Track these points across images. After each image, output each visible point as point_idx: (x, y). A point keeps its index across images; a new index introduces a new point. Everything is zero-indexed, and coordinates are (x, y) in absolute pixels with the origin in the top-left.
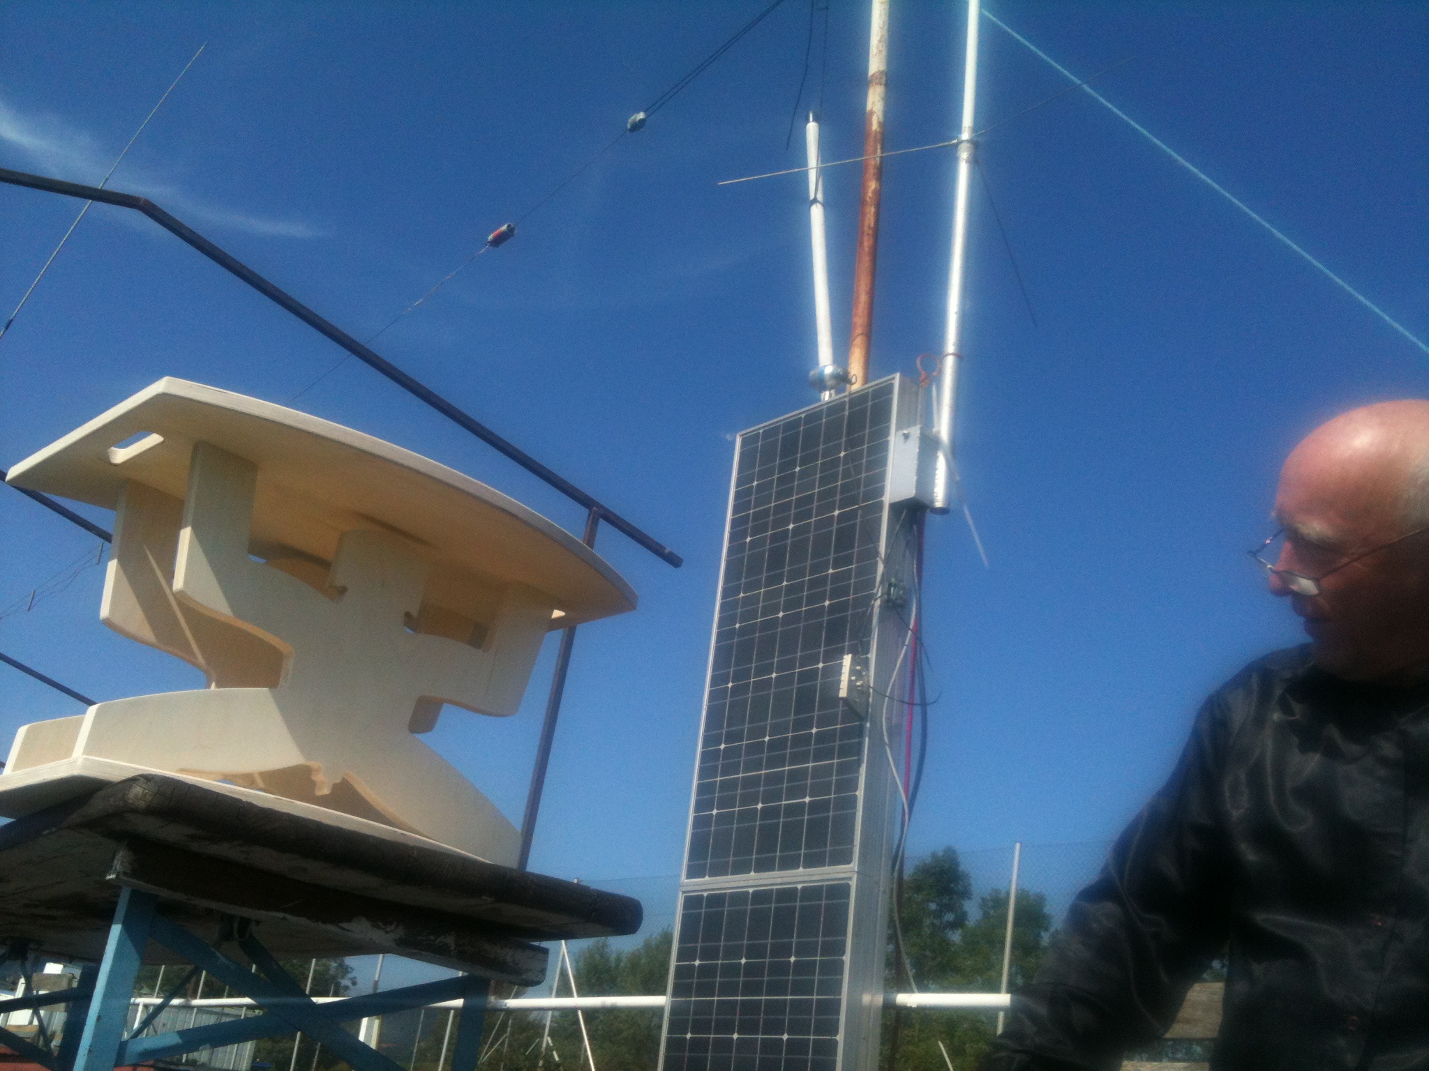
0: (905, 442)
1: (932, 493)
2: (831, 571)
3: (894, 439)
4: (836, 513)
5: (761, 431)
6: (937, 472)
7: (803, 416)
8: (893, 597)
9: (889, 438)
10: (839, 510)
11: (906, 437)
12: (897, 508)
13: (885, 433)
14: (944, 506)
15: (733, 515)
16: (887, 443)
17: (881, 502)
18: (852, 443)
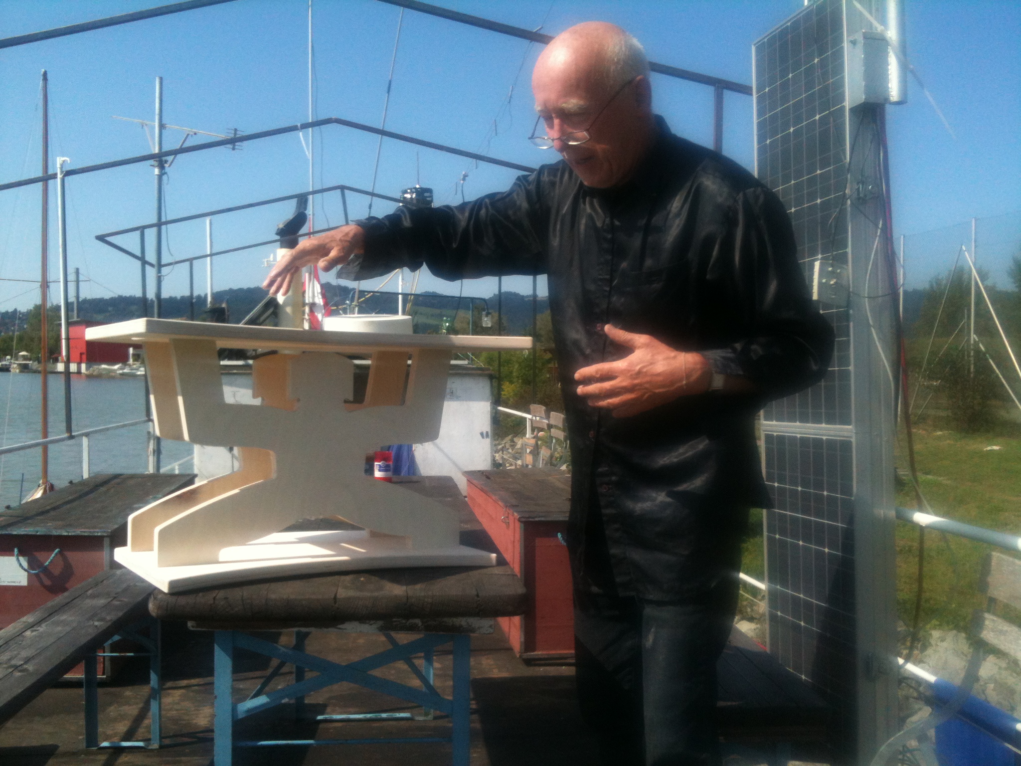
0: (854, 48)
1: (888, 88)
2: (819, 172)
3: (846, 45)
4: (817, 117)
5: (766, 40)
6: (889, 67)
7: (789, 24)
8: (861, 195)
9: (843, 45)
10: (819, 114)
11: (854, 43)
12: (854, 110)
13: (838, 40)
14: (901, 100)
15: (758, 120)
16: (842, 48)
17: (844, 107)
18: (822, 51)
